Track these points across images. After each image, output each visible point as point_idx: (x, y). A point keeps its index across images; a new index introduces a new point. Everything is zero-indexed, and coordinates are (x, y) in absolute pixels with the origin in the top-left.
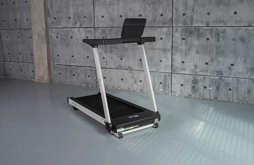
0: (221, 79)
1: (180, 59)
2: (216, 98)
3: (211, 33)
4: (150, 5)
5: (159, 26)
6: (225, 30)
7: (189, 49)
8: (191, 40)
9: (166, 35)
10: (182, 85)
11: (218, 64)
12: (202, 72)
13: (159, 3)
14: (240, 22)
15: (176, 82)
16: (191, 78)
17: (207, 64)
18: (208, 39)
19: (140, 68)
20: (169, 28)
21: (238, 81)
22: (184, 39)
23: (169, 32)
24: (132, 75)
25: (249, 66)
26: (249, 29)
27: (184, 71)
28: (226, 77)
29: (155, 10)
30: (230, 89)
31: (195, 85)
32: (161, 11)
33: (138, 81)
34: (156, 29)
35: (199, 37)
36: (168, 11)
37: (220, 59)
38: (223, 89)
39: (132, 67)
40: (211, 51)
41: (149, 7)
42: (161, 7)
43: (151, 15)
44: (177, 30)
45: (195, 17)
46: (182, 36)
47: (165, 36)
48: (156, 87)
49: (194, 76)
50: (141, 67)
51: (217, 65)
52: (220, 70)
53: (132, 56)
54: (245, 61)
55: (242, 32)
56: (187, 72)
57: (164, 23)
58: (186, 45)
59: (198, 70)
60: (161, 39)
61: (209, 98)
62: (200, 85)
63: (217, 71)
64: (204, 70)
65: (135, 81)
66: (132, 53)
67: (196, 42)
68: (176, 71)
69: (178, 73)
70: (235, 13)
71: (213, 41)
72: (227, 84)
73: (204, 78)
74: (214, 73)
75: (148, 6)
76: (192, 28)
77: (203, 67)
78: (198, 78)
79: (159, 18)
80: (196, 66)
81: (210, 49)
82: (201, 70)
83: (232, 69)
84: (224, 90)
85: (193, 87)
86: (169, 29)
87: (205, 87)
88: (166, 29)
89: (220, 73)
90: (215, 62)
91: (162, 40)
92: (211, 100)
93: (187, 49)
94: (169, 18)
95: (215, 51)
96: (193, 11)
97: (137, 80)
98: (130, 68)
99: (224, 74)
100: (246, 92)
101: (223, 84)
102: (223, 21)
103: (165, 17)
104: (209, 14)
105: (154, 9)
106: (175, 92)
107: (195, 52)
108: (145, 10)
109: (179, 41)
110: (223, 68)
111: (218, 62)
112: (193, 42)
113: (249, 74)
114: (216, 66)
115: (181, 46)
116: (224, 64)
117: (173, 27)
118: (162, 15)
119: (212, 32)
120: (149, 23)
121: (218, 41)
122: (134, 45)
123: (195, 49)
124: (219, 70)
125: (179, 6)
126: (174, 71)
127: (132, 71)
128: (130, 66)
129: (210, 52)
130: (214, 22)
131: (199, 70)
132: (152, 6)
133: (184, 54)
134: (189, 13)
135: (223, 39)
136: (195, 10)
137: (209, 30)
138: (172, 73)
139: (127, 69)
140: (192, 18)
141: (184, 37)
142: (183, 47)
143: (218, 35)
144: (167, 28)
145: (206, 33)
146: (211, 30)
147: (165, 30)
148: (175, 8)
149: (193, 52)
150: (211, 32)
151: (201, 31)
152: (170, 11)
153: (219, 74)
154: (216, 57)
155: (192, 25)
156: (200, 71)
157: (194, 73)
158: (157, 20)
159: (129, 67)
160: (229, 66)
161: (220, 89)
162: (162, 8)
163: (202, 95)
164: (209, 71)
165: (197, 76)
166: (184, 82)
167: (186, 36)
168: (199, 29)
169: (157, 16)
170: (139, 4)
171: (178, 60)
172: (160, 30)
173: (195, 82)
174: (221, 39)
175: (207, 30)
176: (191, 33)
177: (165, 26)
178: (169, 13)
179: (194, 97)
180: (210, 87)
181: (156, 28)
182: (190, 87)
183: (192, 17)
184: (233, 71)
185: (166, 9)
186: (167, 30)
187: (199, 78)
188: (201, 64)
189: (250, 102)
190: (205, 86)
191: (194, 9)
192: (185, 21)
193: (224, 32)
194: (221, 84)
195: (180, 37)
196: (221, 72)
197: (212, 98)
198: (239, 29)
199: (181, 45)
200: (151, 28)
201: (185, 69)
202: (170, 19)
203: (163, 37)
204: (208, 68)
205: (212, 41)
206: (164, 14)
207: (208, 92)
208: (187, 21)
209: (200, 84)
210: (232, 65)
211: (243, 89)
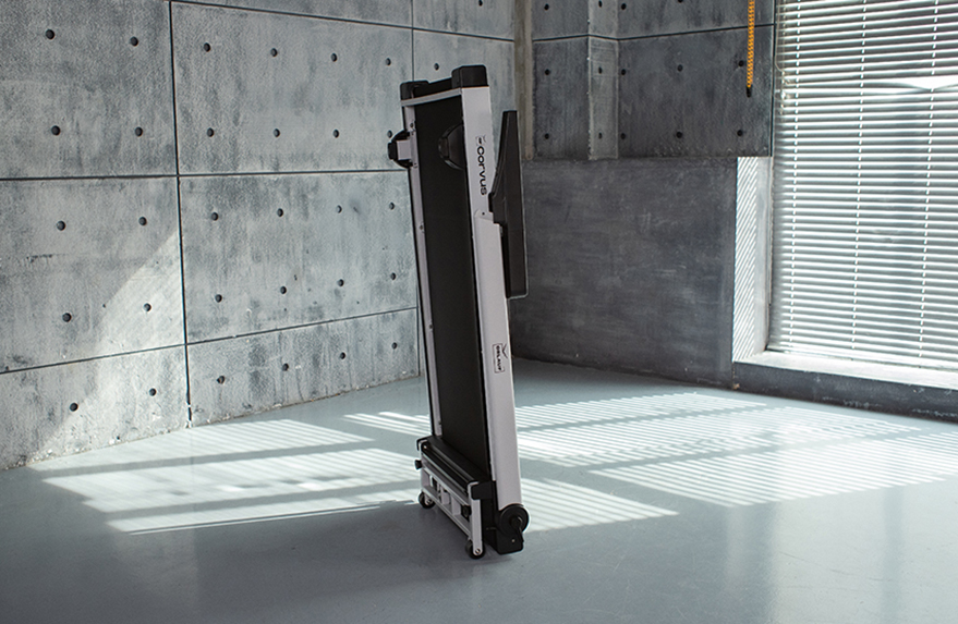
0: (320, 329)
1: (208, 290)
2: (314, 393)
3: (287, 194)
4: (93, 91)
5: (130, 174)
6: (317, 183)
7: (233, 248)
8: (238, 217)
9: (158, 207)
10: (221, 380)
11: (311, 287)
12: (275, 319)
13: (125, 84)
14: (348, 158)
15: (202, 374)
16: (246, 347)
17: (284, 290)
18: (281, 213)
19: (65, 352)
20: (168, 179)
21: (356, 325)
22: (216, 217)
23: (168, 194)
24: (31, 389)
25: (374, 278)
26: (365, 178)
27: (224, 328)
28: (331, 321)
29: (113, 111)
30: (343, 356)
31: (259, 369)
32: (135, 118)
33: (63, 411)
34: (122, 187)
35: (257, 207)
36: (158, 117)
37: (313, 270)
38: (327, 359)
39: (28, 355)
40: (291, 247)
41: (89, 98)
42: (133, 100)
43: (97, 128)
44: (192, 185)
45: (242, 141)
46: (210, 207)
47: (154, 212)
48: (137, 414)
49: (255, 339)
50: (69, 348)
51: (309, 290)
52: (315, 303)
53: (28, 309)
54: (366, 266)
55: (353, 187)
56: (232, 331)
57: (150, 162)
58: (223, 238)
59: (262, 315)
60: (144, 221)
61: (298, 399)
62: (273, 363)
63: (310, 308)
64: (279, 312)
65: (51, 414)
66: (26, 293)
67: (251, 226)
68: (200, 332)
69: (208, 338)
70: (337, 134)
71: (292, 215)
72: (335, 341)
73: (280, 337)
74: (303, 317)
75: (86, 93)
76: (236, 180)
77: (276, 302)
78: (266, 341)
79: (129, 141)
80: (256, 305)
81: (288, 244)
82: (271, 314)
83: (342, 295)
84: (330, 361)
85: (255, 376)
86: (166, 185)
87: (286, 367)
88: (158, 183)
89: (317, 311)
90: (304, 282)
91: (146, 227)
92: (303, 402)
93: (228, 249)
94: (164, 144)
95: (301, 247)
96: (236, 122)
97: (59, 407)
98: (24, 362)
99: (326, 313)
100: (375, 352)
101: (326, 344)
102: (312, 156)
103: (151, 139)
104: (278, 133)
105: (110, 109)
106: (203, 411)
107: (250, 258)
108: (72, 107)
109: (203, 223)
110: (323, 295)
111: (310, 280)
112: (243, 227)
113: (376, 300)
114: (307, 293)
115: (208, 243)
116: (324, 284)
117: (178, 176)
118: (140, 132)
119: (289, 190)
120: (94, 160)
121: (306, 214)
122: (36, 257)
123: (249, 249)
124: (313, 305)
125: (195, 103)
126: (193, 334)
127: (32, 371)
128: (20, 353)
129: (288, 253)
130: (292, 158)
131: (266, 317)
132: (99, 94)
133: (219, 268)
134: (223, 129)
135: (316, 208)
136: (241, 119)
137: (281, 186)
138: (186, 344)
139: (7, 371)
140: (234, 144)
141: (215, 210)
142: (217, 246)
143: (304, 196)
144: (160, 179)
145: (274, 194)
146: (287, 183)
147: (153, 186)
148: (180, 108)
149: (245, 258)
150: (285, 190)
151: (262, 187)
152: (166, 119)
153: (316, 315)
154: (304, 266)
155: (235, 168)
156: (269, 319)
157: (253, 327)
158: (121, 153)
159: (16, 359)
160: (336, 286)
161: (322, 362)
162: (140, 106)
163: (279, 395)
164: (290, 313)
165: (260, 335)
166: (228, 365)
167: (223, 206)
168: (255, 183)
169: (120, 135)
170: (48, 84)
171: (203, 292)
172: (134, 189)
173: (258, 357)
174: (311, 211)
175: (276, 182)
176: (234, 195)
177: (153, 173)
178: (164, 126)
179: (261, 408)
180: (297, 364)
181: (122, 180)
182: (246, 377)
183: (235, 142)
184: (345, 300)
185: (152, 110)
186: (162, 186)
187: (268, 341)
188: (269, 296)
189: (385, 379)
190: (284, 362)
191: (238, 114)
192: (215, 157)
193: (315, 189)
194: (321, 345)
195: (205, 211)
196: (320, 307)
197: (306, 395)
198: (347, 179)
199: (210, 239)
200: (100, 181)
201: (225, 321)
202: (168, 146)
203: (150, 214)
204: (286, 303)
205: (291, 218)
206: (147, 130)
207: (294, 379)
208: (221, 154)
209: (271, 359)
210: (342, 283)
211: (369, 346)
